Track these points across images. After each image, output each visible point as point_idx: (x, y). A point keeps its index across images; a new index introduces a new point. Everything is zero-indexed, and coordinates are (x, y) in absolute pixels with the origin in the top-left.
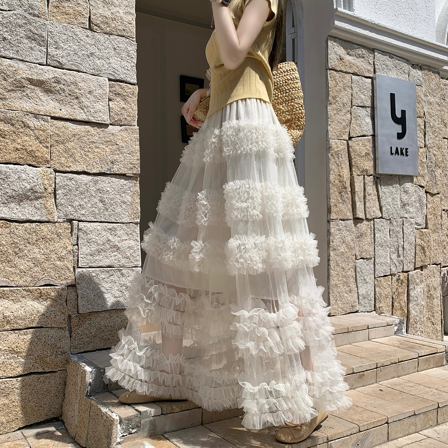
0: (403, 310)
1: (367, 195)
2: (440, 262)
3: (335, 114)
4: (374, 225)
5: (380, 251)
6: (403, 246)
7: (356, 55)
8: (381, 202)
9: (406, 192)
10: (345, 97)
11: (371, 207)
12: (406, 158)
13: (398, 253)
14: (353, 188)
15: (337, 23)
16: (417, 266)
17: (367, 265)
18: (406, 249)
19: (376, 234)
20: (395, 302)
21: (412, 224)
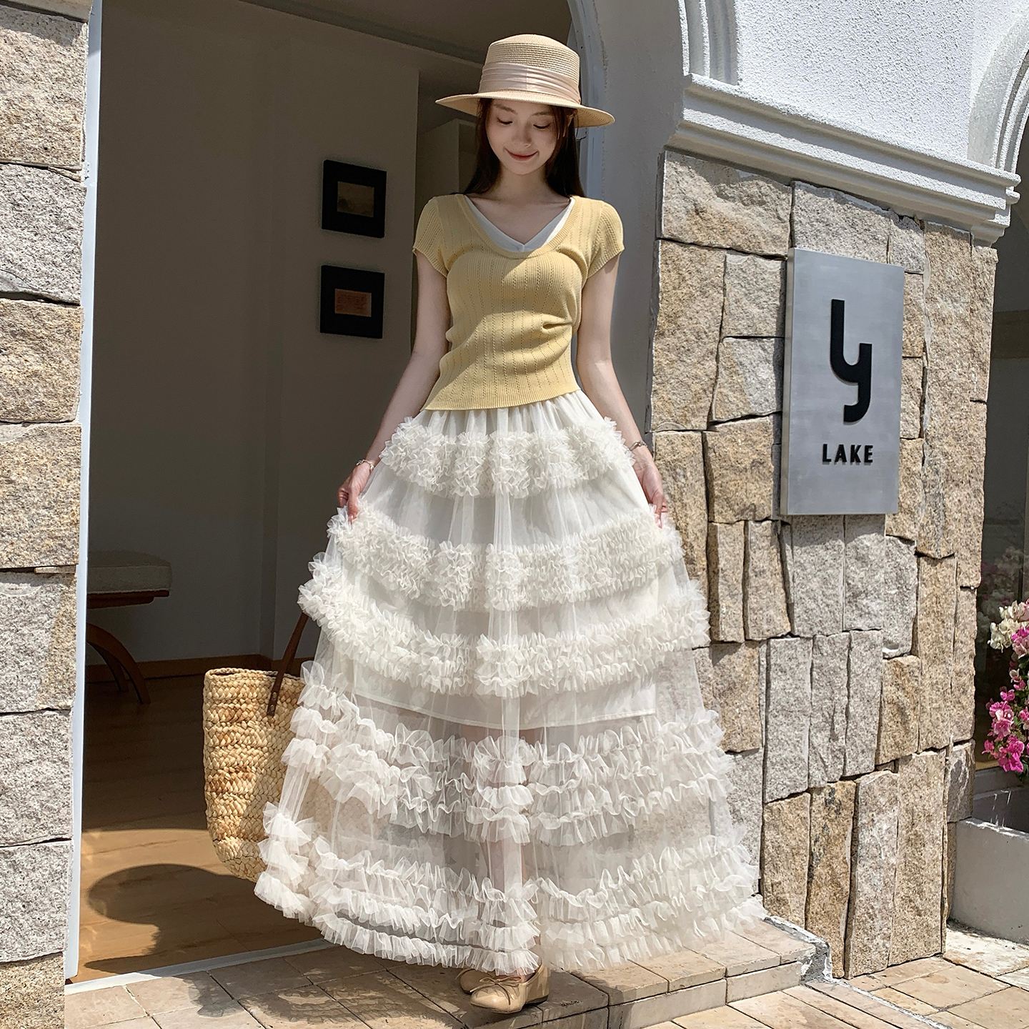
0: (839, 885)
1: (751, 574)
2: (945, 743)
3: (672, 362)
4: (768, 655)
5: (781, 728)
6: (847, 708)
7: (741, 198)
8: (792, 591)
9: (861, 559)
10: (703, 316)
11: (761, 609)
12: (868, 467)
13: (832, 729)
14: (713, 560)
15: (690, 115)
16: (883, 760)
17: (744, 770)
18: (854, 716)
19: (772, 681)
20: (817, 864)
21: (874, 645)
